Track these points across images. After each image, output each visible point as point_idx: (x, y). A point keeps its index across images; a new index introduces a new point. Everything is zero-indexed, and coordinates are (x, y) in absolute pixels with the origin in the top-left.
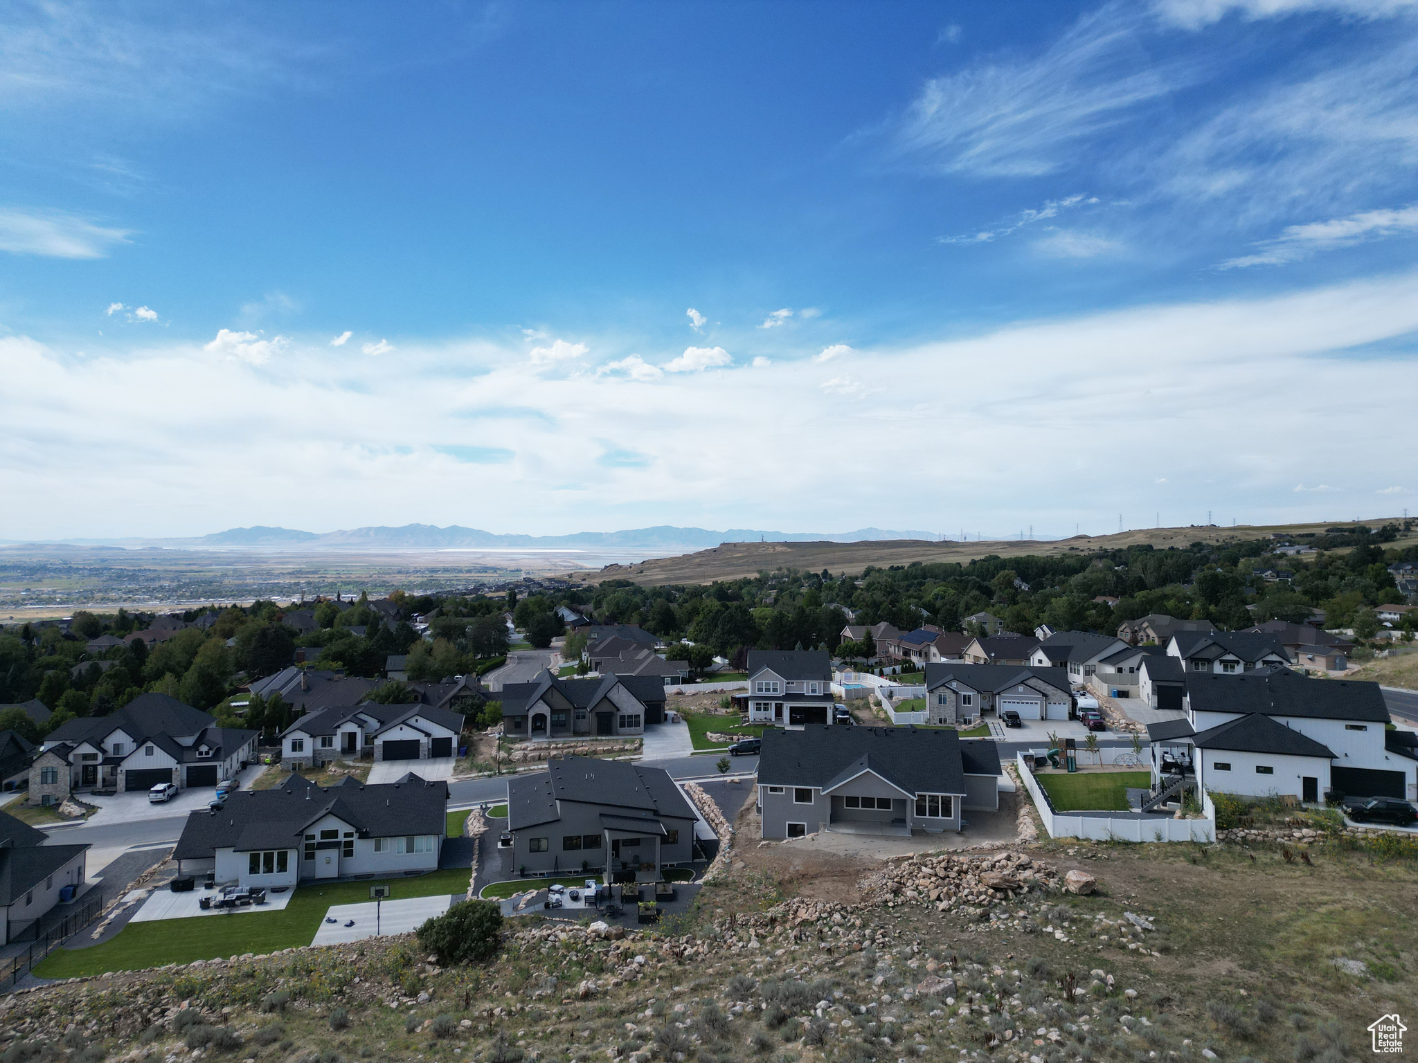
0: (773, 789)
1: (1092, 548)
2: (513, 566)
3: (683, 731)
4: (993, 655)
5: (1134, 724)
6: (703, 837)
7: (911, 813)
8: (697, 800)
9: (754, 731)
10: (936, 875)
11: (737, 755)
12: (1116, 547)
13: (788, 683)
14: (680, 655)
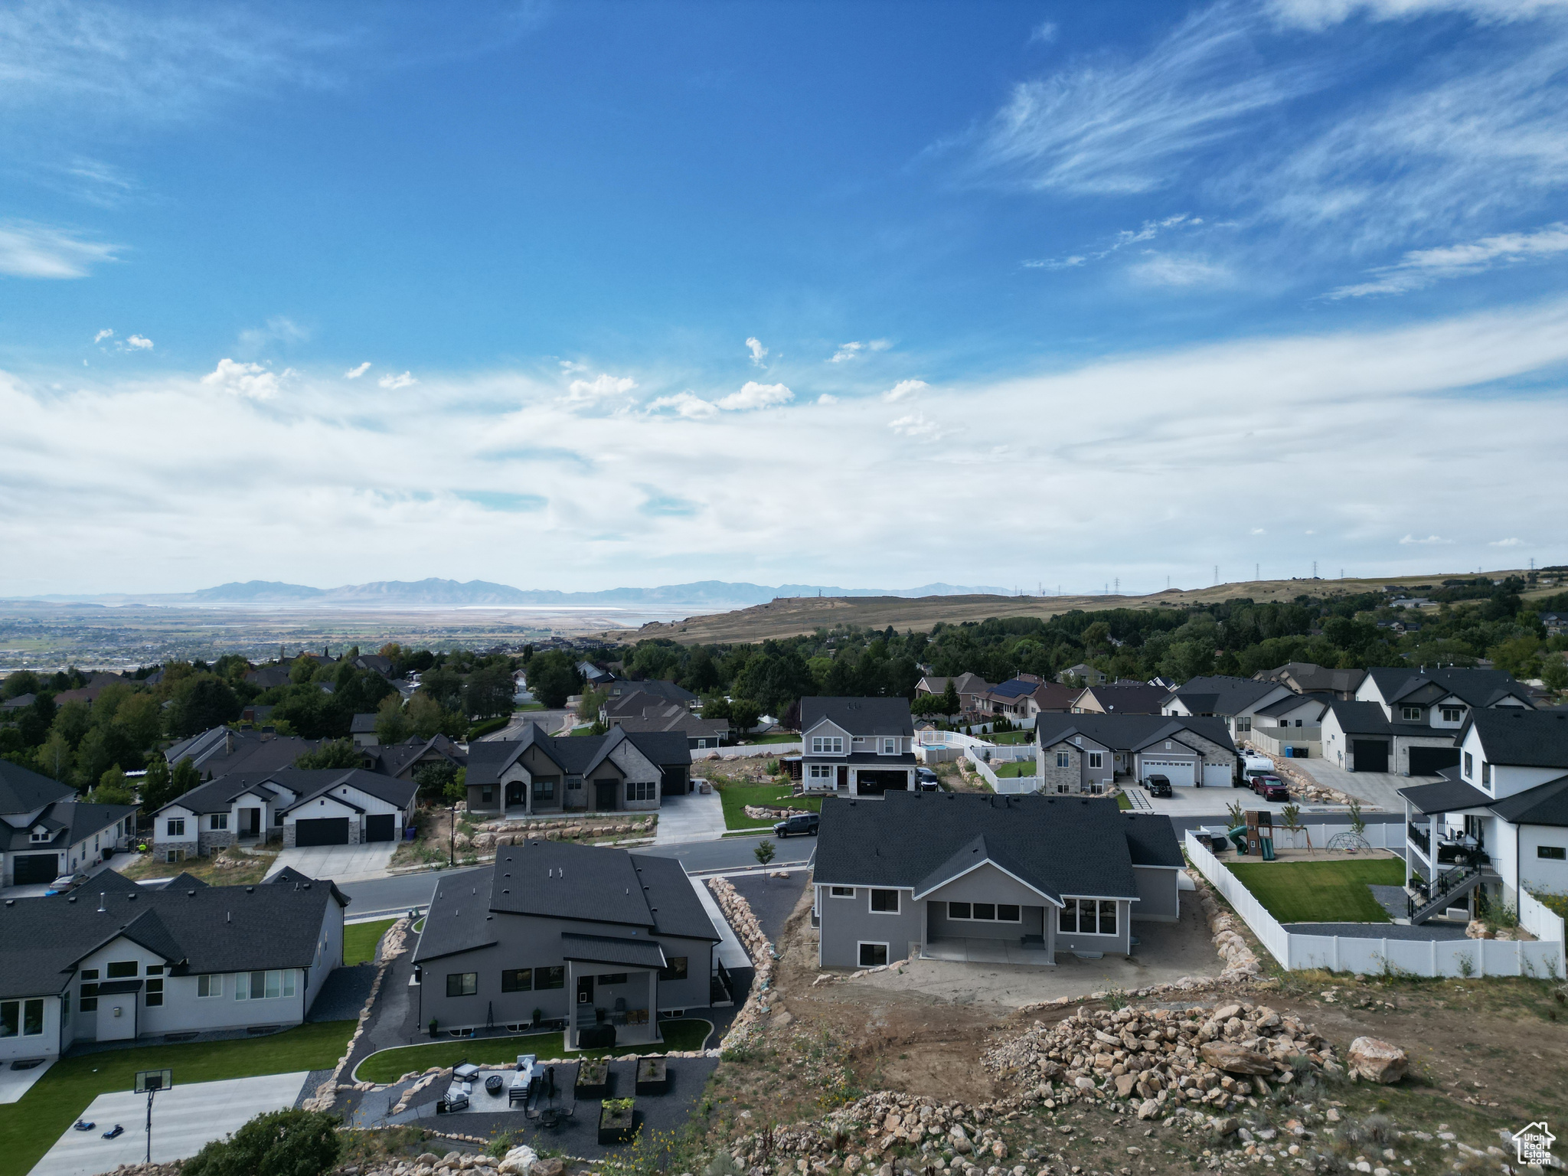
0: (837, 891)
1: (1186, 603)
2: (541, 625)
3: (714, 804)
4: (1111, 707)
5: (1327, 792)
6: (730, 964)
7: (1053, 928)
8: (725, 904)
9: (810, 805)
10: (1122, 1046)
11: (785, 837)
12: (1213, 602)
13: (855, 739)
14: (719, 713)
